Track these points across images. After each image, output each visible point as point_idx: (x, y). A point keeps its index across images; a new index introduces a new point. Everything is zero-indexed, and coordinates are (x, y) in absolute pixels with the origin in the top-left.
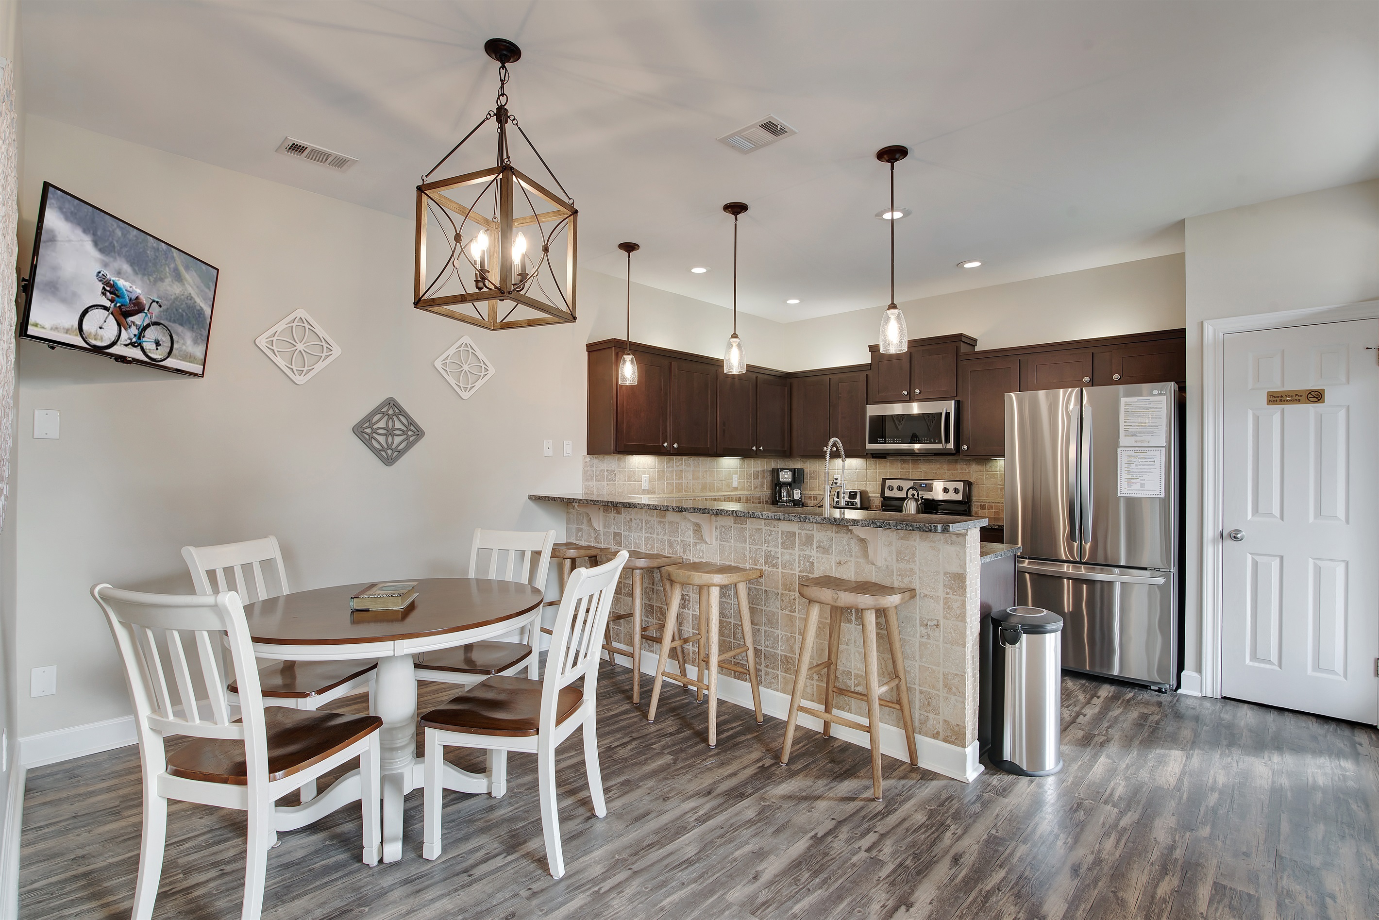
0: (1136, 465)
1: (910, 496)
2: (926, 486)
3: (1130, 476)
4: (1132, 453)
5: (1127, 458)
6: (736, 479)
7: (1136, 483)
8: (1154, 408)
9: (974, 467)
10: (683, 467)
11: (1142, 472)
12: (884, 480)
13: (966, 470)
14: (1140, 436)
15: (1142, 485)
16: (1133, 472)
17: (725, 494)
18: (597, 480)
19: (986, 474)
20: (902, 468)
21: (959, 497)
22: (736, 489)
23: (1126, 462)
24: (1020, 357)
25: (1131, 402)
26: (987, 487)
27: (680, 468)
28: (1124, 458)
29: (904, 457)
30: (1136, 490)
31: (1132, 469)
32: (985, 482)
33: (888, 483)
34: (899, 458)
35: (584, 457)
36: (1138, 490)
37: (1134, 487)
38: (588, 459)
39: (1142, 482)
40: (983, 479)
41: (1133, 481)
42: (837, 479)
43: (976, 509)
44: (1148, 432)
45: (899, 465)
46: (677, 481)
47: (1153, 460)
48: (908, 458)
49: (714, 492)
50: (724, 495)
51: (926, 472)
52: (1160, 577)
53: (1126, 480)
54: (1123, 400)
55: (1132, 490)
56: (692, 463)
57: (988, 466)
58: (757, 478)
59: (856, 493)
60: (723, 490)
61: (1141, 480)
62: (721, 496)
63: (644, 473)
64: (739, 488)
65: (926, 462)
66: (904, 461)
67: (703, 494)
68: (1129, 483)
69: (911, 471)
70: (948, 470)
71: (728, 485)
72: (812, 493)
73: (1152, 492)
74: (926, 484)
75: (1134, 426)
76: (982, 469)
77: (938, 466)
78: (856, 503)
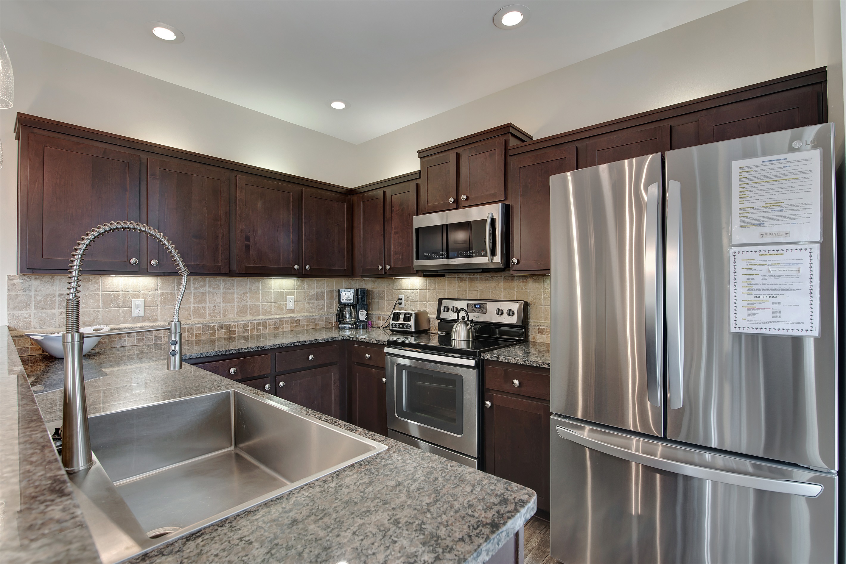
0: (764, 277)
1: (460, 318)
2: (480, 308)
3: (751, 298)
4: (756, 256)
5: (745, 264)
6: (292, 301)
7: (763, 310)
8: (797, 173)
9: (531, 285)
10: (207, 289)
11: (775, 289)
12: (440, 300)
13: (522, 289)
14: (770, 225)
15: (776, 314)
16: (758, 289)
17: (275, 317)
18: (36, 307)
19: (544, 293)
20: (460, 287)
21: (513, 320)
22: (292, 311)
23: (745, 271)
24: (578, 144)
25: (752, 167)
26: (545, 308)
27: (201, 290)
28: (741, 265)
29: (461, 275)
30: (763, 322)
31: (756, 284)
32: (543, 302)
33: (444, 303)
34: (457, 276)
35: (10, 278)
36: (768, 322)
37: (760, 316)
38: (18, 281)
39: (776, 307)
40: (540, 299)
41: (757, 305)
42: (401, 299)
43: (534, 334)
44: (785, 218)
45: (457, 284)
46: (196, 305)
47: (795, 267)
48: (465, 275)
49: (259, 315)
50: (272, 319)
51: (482, 292)
52: (813, 481)
53: (745, 304)
54: (736, 165)
55: (756, 322)
56: (222, 284)
57: (546, 284)
58: (323, 299)
59: (411, 315)
60: (273, 313)
61: (773, 303)
62: (269, 319)
63: (137, 296)
64: (297, 309)
65: (482, 280)
66: (461, 279)
67: (239, 318)
68: (751, 309)
69: (468, 290)
70: (504, 288)
71: (280, 308)
72: (381, 314)
73: (795, 327)
74: (480, 305)
75: (758, 208)
76: (539, 287)
77: (494, 284)
78: (410, 326)
